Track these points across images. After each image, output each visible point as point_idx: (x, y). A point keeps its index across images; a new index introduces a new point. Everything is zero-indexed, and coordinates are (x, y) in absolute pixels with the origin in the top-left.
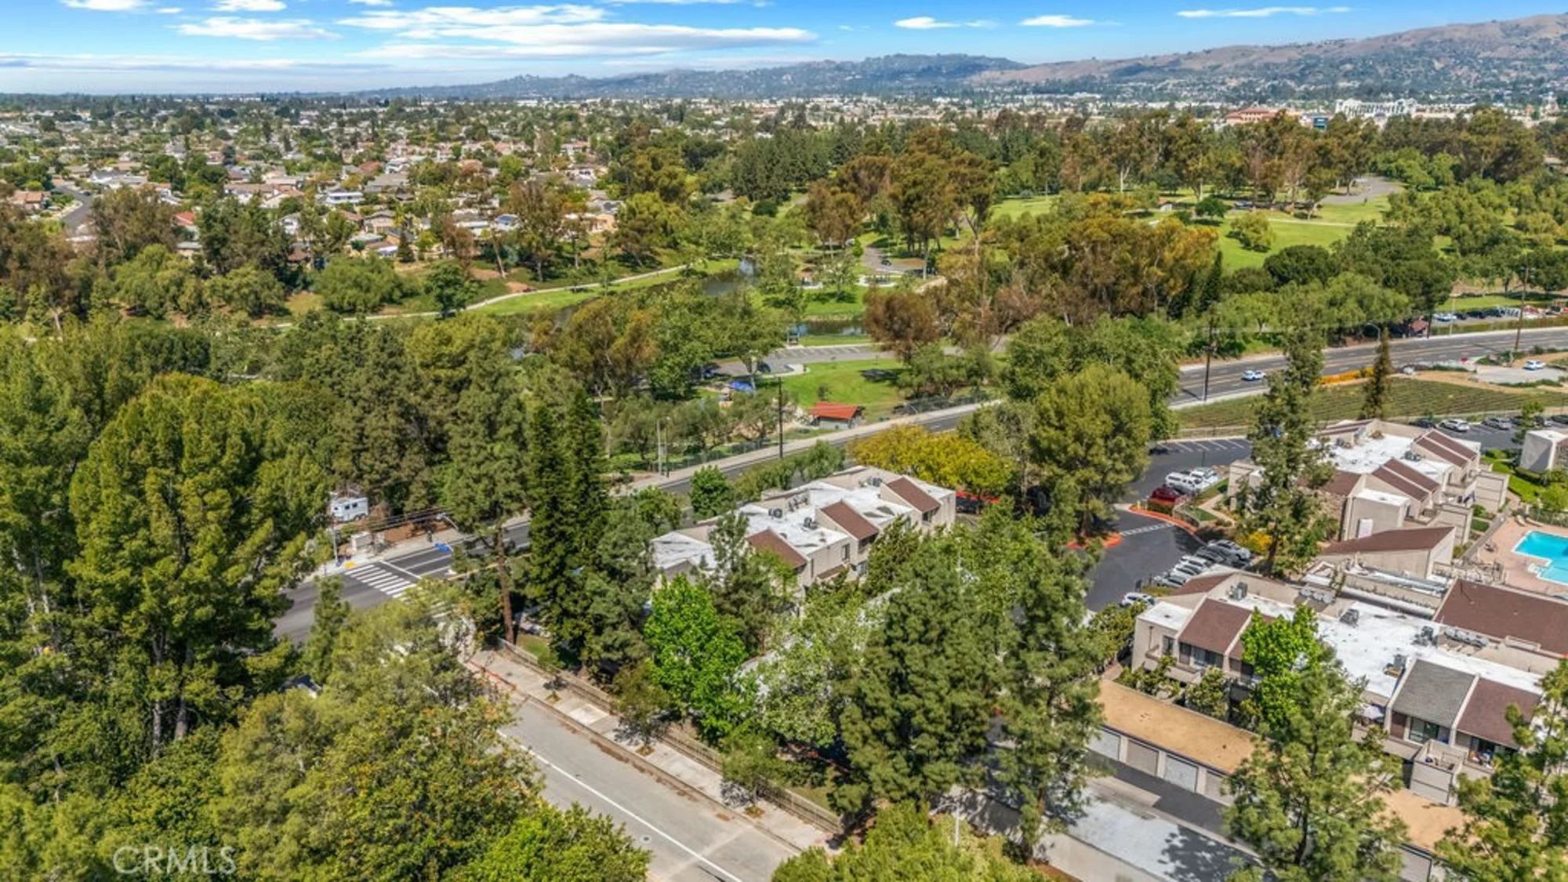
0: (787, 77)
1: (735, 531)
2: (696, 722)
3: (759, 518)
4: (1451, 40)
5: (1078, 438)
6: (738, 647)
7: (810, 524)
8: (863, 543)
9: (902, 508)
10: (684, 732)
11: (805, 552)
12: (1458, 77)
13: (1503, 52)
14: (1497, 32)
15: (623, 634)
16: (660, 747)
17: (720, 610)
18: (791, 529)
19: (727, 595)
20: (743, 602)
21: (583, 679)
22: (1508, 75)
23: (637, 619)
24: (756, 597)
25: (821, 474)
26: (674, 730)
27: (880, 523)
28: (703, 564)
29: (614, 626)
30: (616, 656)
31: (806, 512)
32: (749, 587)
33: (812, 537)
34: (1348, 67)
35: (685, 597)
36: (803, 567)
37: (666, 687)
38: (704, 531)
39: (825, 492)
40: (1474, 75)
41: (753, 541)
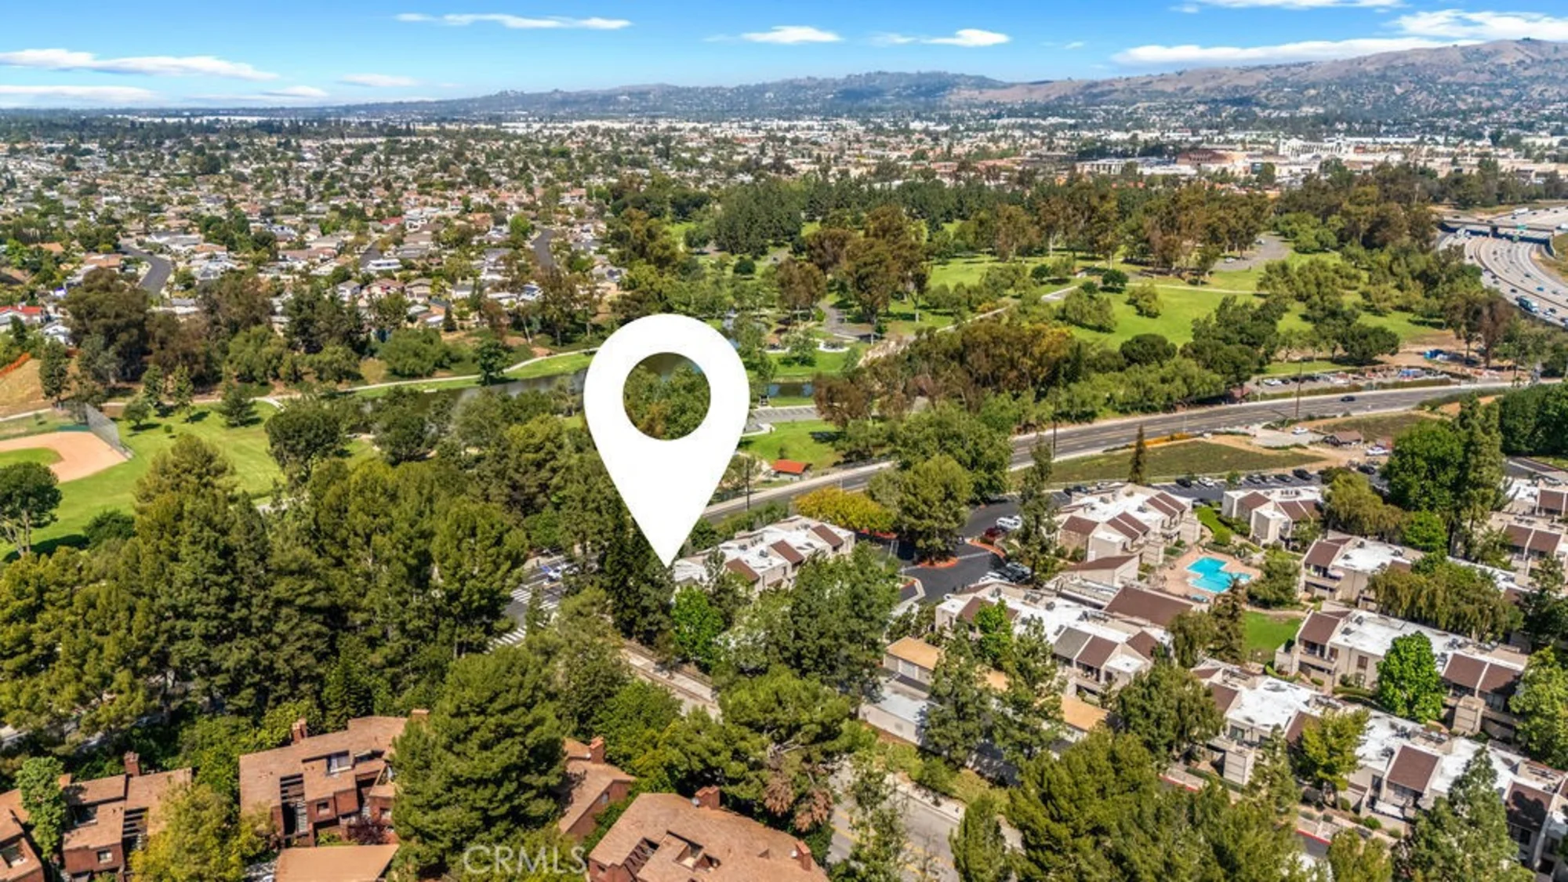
0: (769, 95)
1: (717, 559)
2: (697, 663)
3: (731, 551)
4: (1413, 65)
5: (925, 502)
6: (719, 622)
7: (763, 554)
8: (794, 566)
9: (820, 544)
10: (692, 668)
11: (759, 572)
12: (1417, 102)
13: (1461, 77)
14: (1457, 57)
15: (659, 616)
16: (678, 676)
17: (710, 604)
18: (752, 558)
19: (714, 596)
20: (721, 599)
21: (634, 643)
22: (1464, 101)
23: (666, 609)
24: (730, 597)
25: (773, 520)
26: (686, 667)
27: (805, 554)
28: (701, 579)
29: (654, 612)
30: (655, 628)
31: (762, 547)
32: (726, 591)
33: (764, 562)
34: (1312, 92)
35: (692, 596)
36: (757, 580)
37: (682, 644)
38: (700, 558)
39: (774, 533)
40: (1433, 100)
41: (731, 565)
